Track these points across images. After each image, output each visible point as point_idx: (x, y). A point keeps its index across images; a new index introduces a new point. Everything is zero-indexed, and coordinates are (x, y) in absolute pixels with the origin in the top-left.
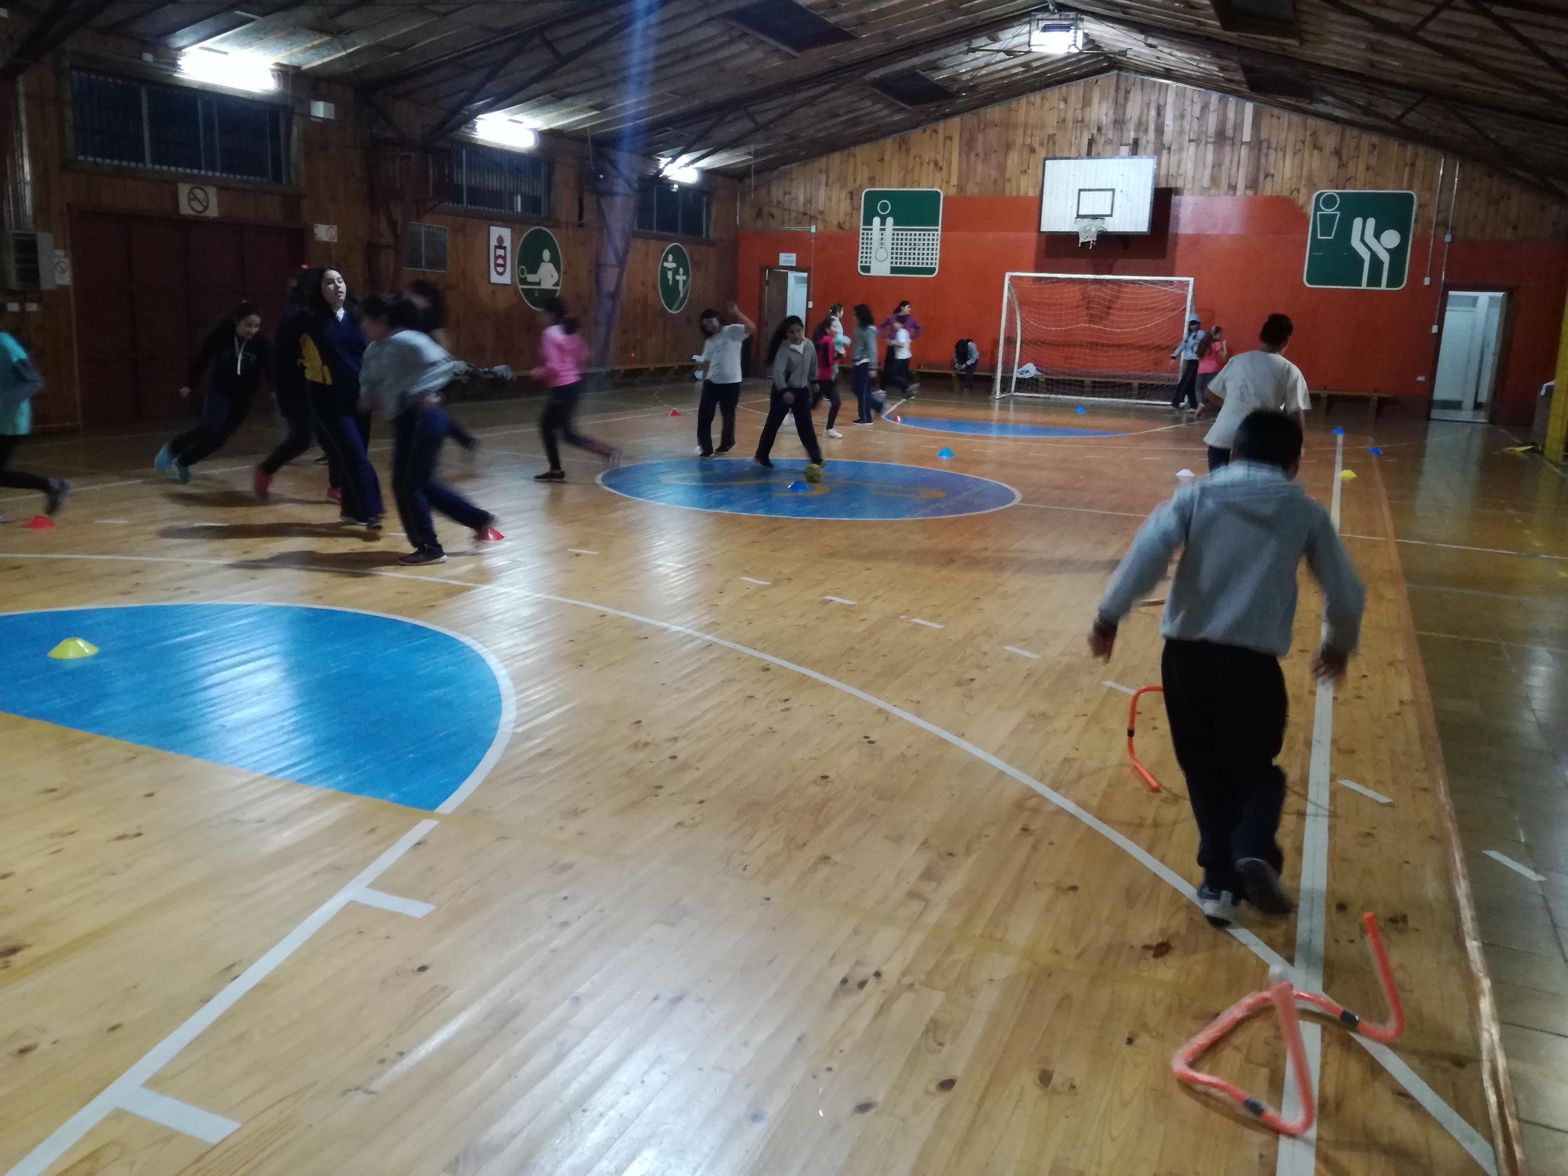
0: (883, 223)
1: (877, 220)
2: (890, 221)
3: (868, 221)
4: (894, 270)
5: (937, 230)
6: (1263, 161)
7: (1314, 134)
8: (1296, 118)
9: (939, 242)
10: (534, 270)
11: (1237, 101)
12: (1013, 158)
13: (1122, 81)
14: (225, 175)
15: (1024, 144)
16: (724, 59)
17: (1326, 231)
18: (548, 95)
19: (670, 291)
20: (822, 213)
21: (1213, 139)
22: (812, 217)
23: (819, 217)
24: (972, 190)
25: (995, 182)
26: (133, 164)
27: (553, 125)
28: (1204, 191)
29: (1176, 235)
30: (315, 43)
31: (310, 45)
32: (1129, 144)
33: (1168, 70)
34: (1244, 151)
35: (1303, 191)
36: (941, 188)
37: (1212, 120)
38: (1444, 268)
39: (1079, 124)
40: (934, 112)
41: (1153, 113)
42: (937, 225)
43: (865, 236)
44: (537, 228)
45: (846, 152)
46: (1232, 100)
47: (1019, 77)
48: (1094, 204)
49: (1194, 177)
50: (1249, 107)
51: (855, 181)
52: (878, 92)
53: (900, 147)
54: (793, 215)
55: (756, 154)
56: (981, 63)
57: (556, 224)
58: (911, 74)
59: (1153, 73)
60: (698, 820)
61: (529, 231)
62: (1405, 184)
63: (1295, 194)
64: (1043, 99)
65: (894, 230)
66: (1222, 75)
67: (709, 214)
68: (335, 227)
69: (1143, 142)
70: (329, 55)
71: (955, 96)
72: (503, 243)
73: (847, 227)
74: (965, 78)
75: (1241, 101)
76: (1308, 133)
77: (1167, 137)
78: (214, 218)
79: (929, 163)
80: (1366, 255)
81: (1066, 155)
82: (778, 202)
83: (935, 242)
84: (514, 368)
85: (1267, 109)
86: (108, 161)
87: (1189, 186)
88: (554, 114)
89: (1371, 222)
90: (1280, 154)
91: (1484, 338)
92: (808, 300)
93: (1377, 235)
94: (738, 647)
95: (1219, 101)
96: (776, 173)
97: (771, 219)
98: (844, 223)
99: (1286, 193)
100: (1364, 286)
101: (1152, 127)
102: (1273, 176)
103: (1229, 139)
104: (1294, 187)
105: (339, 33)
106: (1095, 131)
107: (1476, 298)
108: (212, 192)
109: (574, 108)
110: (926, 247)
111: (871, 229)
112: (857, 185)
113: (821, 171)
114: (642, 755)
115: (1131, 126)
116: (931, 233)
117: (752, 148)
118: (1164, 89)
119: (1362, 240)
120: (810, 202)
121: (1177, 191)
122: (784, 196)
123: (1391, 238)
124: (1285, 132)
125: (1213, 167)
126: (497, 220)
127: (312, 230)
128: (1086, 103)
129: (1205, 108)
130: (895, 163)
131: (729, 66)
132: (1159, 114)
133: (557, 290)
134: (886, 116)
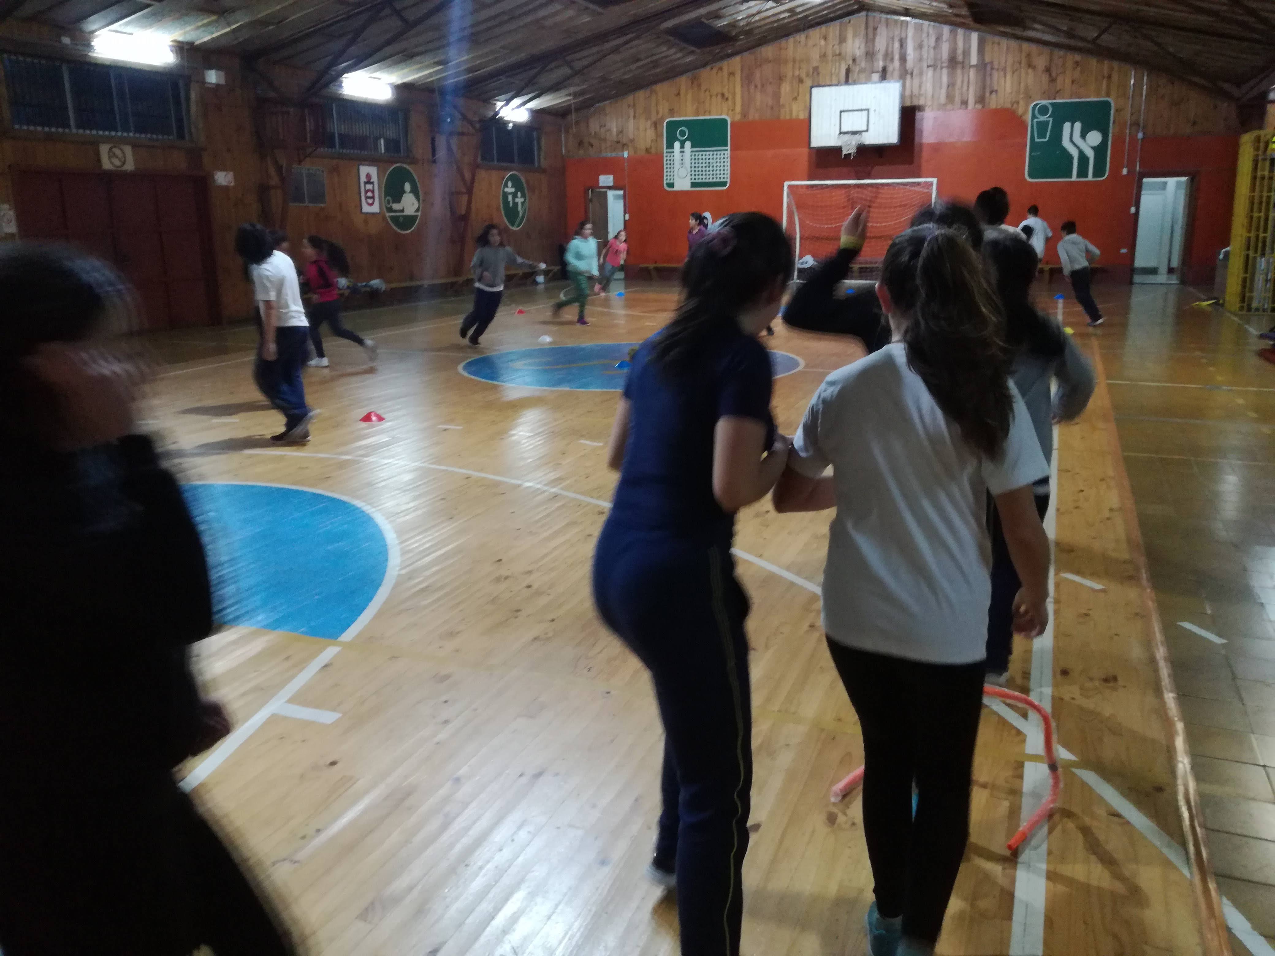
0: (682, 146)
1: (677, 145)
2: (688, 144)
3: (670, 146)
4: (693, 185)
5: (727, 150)
6: (988, 78)
7: (1029, 56)
8: (1013, 43)
9: (729, 159)
10: (398, 200)
11: (965, 33)
12: (786, 88)
13: (870, 19)
14: (137, 135)
15: (793, 75)
16: (544, 18)
17: (1042, 135)
18: (400, 55)
19: (511, 213)
20: (632, 141)
21: (945, 65)
22: (624, 145)
23: (630, 144)
24: (753, 115)
25: (772, 108)
26: (60, 130)
27: (406, 80)
28: (942, 107)
29: (921, 145)
30: (205, 21)
31: (200, 24)
32: (878, 72)
33: (907, 9)
34: (972, 72)
35: (1022, 103)
36: (728, 115)
37: (945, 49)
38: (1138, 159)
39: (837, 58)
40: (719, 53)
41: (897, 45)
42: (726, 146)
43: (669, 158)
44: (398, 165)
45: (648, 91)
46: (960, 32)
47: (786, 21)
48: (853, 122)
49: (933, 96)
50: (974, 37)
51: (657, 113)
52: (671, 38)
53: (693, 83)
54: (609, 144)
55: (575, 95)
56: (754, 11)
57: (414, 161)
58: (698, 23)
59: (896, 13)
60: (550, 634)
61: (392, 168)
62: (1103, 93)
63: (1015, 105)
64: (807, 37)
65: (692, 152)
66: (950, 11)
67: (540, 148)
68: (232, 173)
69: (890, 69)
70: (217, 31)
71: (734, 39)
72: (371, 179)
73: (653, 150)
74: (742, 23)
75: (968, 32)
76: (1024, 55)
77: (910, 64)
78: (131, 171)
79: (717, 95)
80: (1074, 153)
81: (828, 83)
82: (595, 133)
83: (726, 160)
84: (387, 281)
85: (989, 37)
86: (39, 128)
87: (929, 103)
88: (406, 71)
89: (1078, 126)
90: (1002, 73)
91: (1173, 215)
92: (625, 213)
93: (1083, 136)
94: (579, 497)
95: (951, 32)
96: (592, 109)
97: (590, 148)
98: (651, 148)
99: (1009, 106)
100: (1074, 178)
101: (897, 57)
102: (996, 91)
103: (959, 63)
104: (1014, 101)
105: (224, 13)
106: (850, 62)
107: (1165, 183)
108: (128, 150)
109: (421, 65)
110: (718, 164)
111: (673, 152)
112: (660, 116)
113: (629, 106)
114: (503, 586)
115: (880, 56)
116: (723, 153)
117: (572, 90)
118: (904, 25)
119: (1071, 140)
120: (622, 132)
121: (919, 108)
122: (600, 129)
123: (1095, 138)
124: (1004, 55)
125: (948, 86)
126: (366, 160)
127: (213, 177)
128: (842, 40)
129: (938, 39)
130: (689, 97)
131: (547, 23)
132: (902, 45)
133: (418, 215)
134: (679, 59)
